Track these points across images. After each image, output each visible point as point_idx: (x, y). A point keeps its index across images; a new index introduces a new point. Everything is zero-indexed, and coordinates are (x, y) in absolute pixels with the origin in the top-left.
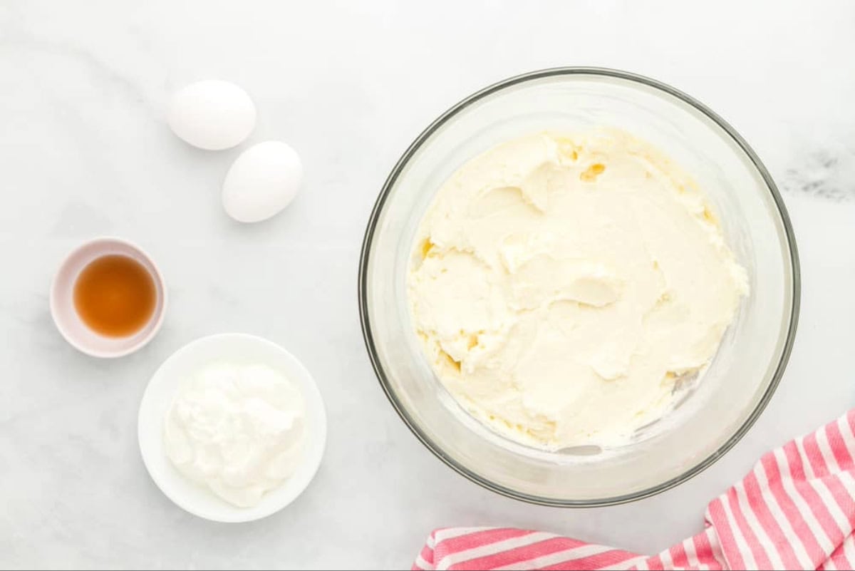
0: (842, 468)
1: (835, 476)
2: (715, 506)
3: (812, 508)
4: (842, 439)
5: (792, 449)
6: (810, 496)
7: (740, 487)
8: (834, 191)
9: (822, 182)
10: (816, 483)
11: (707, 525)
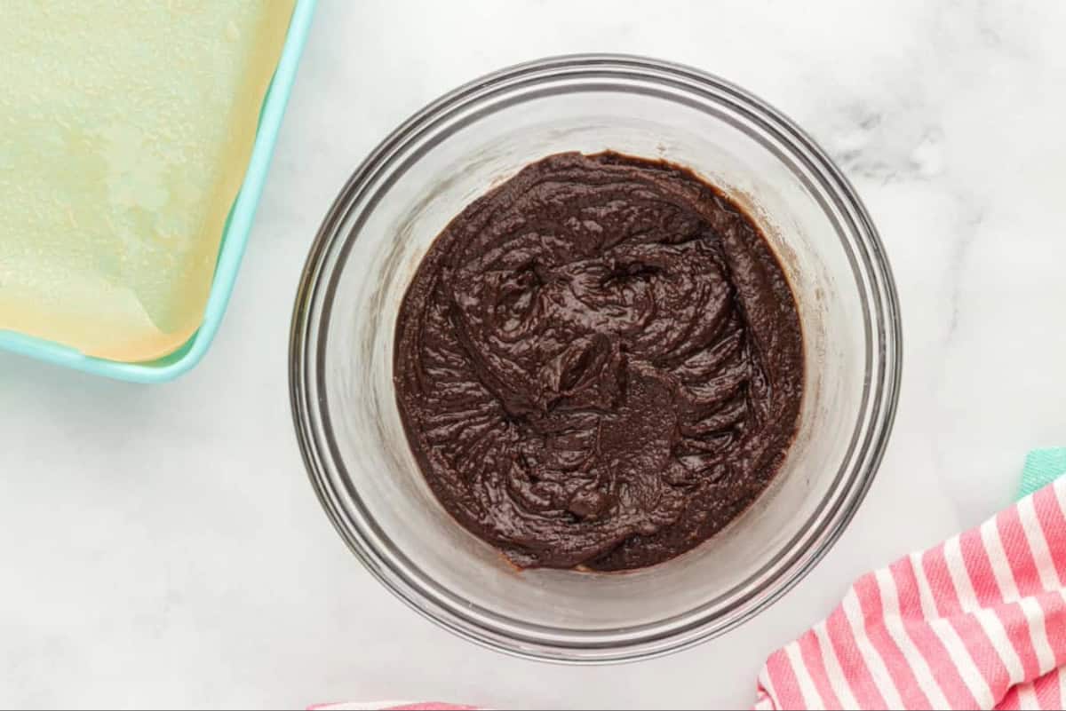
0: (983, 605)
1: (971, 616)
2: (777, 663)
3: (932, 666)
4: (987, 559)
5: (904, 569)
6: (930, 646)
7: (821, 629)
8: (879, 165)
9: (857, 153)
10: (941, 627)
11: (761, 694)
